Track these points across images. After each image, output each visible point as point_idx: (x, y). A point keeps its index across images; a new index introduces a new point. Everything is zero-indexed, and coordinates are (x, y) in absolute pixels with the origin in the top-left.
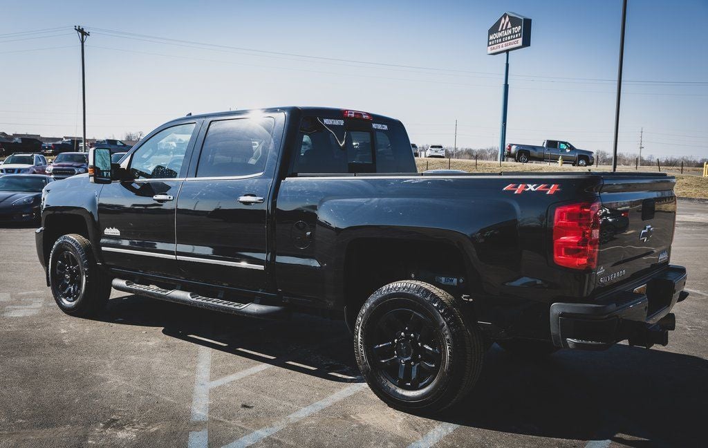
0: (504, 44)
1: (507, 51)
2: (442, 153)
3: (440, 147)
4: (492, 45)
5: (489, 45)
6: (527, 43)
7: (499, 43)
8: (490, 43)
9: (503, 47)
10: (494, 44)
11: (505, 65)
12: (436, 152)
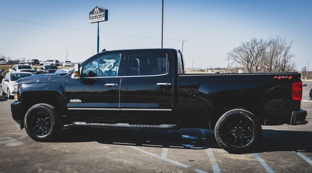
0: (97, 19)
1: (98, 22)
2: (71, 65)
3: (70, 62)
4: (91, 19)
5: (90, 19)
6: (106, 19)
7: (94, 18)
8: (90, 18)
9: (96, 20)
10: (92, 19)
11: (97, 28)
12: (68, 64)
